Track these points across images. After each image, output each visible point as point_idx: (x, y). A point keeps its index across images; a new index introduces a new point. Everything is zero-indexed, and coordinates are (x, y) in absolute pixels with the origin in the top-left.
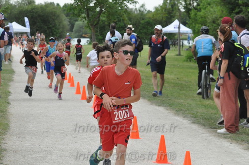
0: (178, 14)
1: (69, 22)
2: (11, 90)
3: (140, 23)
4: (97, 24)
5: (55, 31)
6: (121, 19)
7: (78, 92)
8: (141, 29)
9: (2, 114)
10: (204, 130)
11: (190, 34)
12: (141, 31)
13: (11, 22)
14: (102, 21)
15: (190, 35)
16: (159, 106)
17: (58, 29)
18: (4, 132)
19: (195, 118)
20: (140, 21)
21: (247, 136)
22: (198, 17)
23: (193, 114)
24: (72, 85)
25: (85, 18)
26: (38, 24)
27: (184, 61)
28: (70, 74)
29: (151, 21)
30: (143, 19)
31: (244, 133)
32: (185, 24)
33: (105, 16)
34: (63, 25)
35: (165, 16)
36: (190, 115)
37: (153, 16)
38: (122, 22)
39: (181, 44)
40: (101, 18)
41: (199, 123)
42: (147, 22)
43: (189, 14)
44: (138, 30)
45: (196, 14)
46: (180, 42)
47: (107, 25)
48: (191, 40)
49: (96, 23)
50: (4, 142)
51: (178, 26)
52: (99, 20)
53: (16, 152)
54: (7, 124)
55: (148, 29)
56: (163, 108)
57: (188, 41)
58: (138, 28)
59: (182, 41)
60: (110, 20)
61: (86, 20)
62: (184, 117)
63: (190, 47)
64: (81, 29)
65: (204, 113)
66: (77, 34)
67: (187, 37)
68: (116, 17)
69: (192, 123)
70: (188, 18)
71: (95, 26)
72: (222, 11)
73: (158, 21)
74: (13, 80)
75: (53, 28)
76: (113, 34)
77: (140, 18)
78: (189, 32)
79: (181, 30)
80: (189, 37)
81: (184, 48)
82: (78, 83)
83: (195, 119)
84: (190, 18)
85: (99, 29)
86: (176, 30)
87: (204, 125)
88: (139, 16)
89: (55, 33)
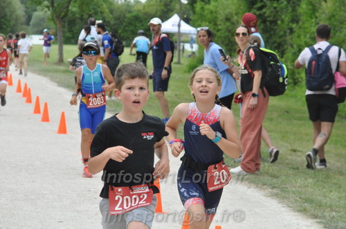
0: (177, 7)
1: (26, 12)
3: (125, 17)
4: (66, 15)
5: (5, 24)
6: (99, 10)
7: (37, 110)
8: (126, 26)
11: (194, 34)
12: (127, 28)
14: (72, 12)
15: (194, 37)
17: (9, 21)
20: (124, 15)
21: (270, 178)
22: (206, 12)
24: (29, 101)
25: (48, 7)
27: (185, 72)
28: (26, 85)
29: (141, 15)
30: (130, 12)
31: (267, 173)
32: (187, 21)
33: (77, 5)
34: (16, 16)
35: (159, 8)
38: (99, 14)
39: (181, 48)
40: (70, 8)
42: (135, 16)
43: (193, 8)
44: (122, 27)
45: (202, 8)
46: (179, 45)
47: (79, 18)
48: (194, 42)
49: (63, 14)
51: (177, 24)
52: (68, 11)
55: (135, 26)
57: (191, 44)
58: (122, 24)
59: (182, 44)
60: (83, 11)
61: (49, 10)
63: (193, 53)
64: (42, 22)
66: (36, 29)
67: (189, 39)
68: (91, 7)
70: (191, 12)
71: (62, 18)
72: (240, 5)
75: (3, 20)
76: (88, 31)
77: (126, 10)
78: (193, 32)
79: (181, 28)
80: (192, 39)
81: (185, 54)
82: (38, 98)
84: (194, 12)
85: (67, 23)
86: (175, 29)
88: (124, 7)
89: (4, 26)
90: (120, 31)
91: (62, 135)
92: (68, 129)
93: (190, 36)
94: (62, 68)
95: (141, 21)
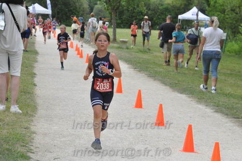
1: (89, 5)
2: (36, 71)
3: (159, 9)
4: (118, 8)
8: (159, 15)
9: (29, 95)
10: (227, 120)
11: (208, 21)
12: (159, 17)
13: (34, 4)
14: (122, 6)
16: (181, 93)
18: (32, 114)
19: (217, 106)
20: (158, 7)
23: (215, 103)
25: (106, 2)
26: (60, 6)
29: (170, 7)
30: (162, 5)
32: (203, 12)
34: (83, 8)
35: (183, 2)
36: (212, 104)
37: (172, 2)
40: (121, 2)
41: (222, 112)
42: (165, 8)
44: (156, 16)
47: (126, 10)
50: (33, 124)
51: (195, 13)
52: (120, 5)
53: (45, 134)
54: (35, 106)
56: (185, 95)
57: (205, 28)
58: (156, 14)
61: (107, 4)
62: (207, 106)
64: (100, 13)
65: (226, 103)
69: (215, 112)
71: (115, 10)
73: (176, 7)
74: (37, 62)
75: (74, 11)
77: (159, 4)
78: (207, 19)
79: (199, 17)
80: (206, 24)
83: (217, 108)
85: (118, 13)
86: (195, 17)
87: (227, 114)
88: (158, 2)
90: (155, 19)
91: (119, 94)
92: (123, 90)
93: (204, 22)
94: (115, 45)
95: (170, 12)
